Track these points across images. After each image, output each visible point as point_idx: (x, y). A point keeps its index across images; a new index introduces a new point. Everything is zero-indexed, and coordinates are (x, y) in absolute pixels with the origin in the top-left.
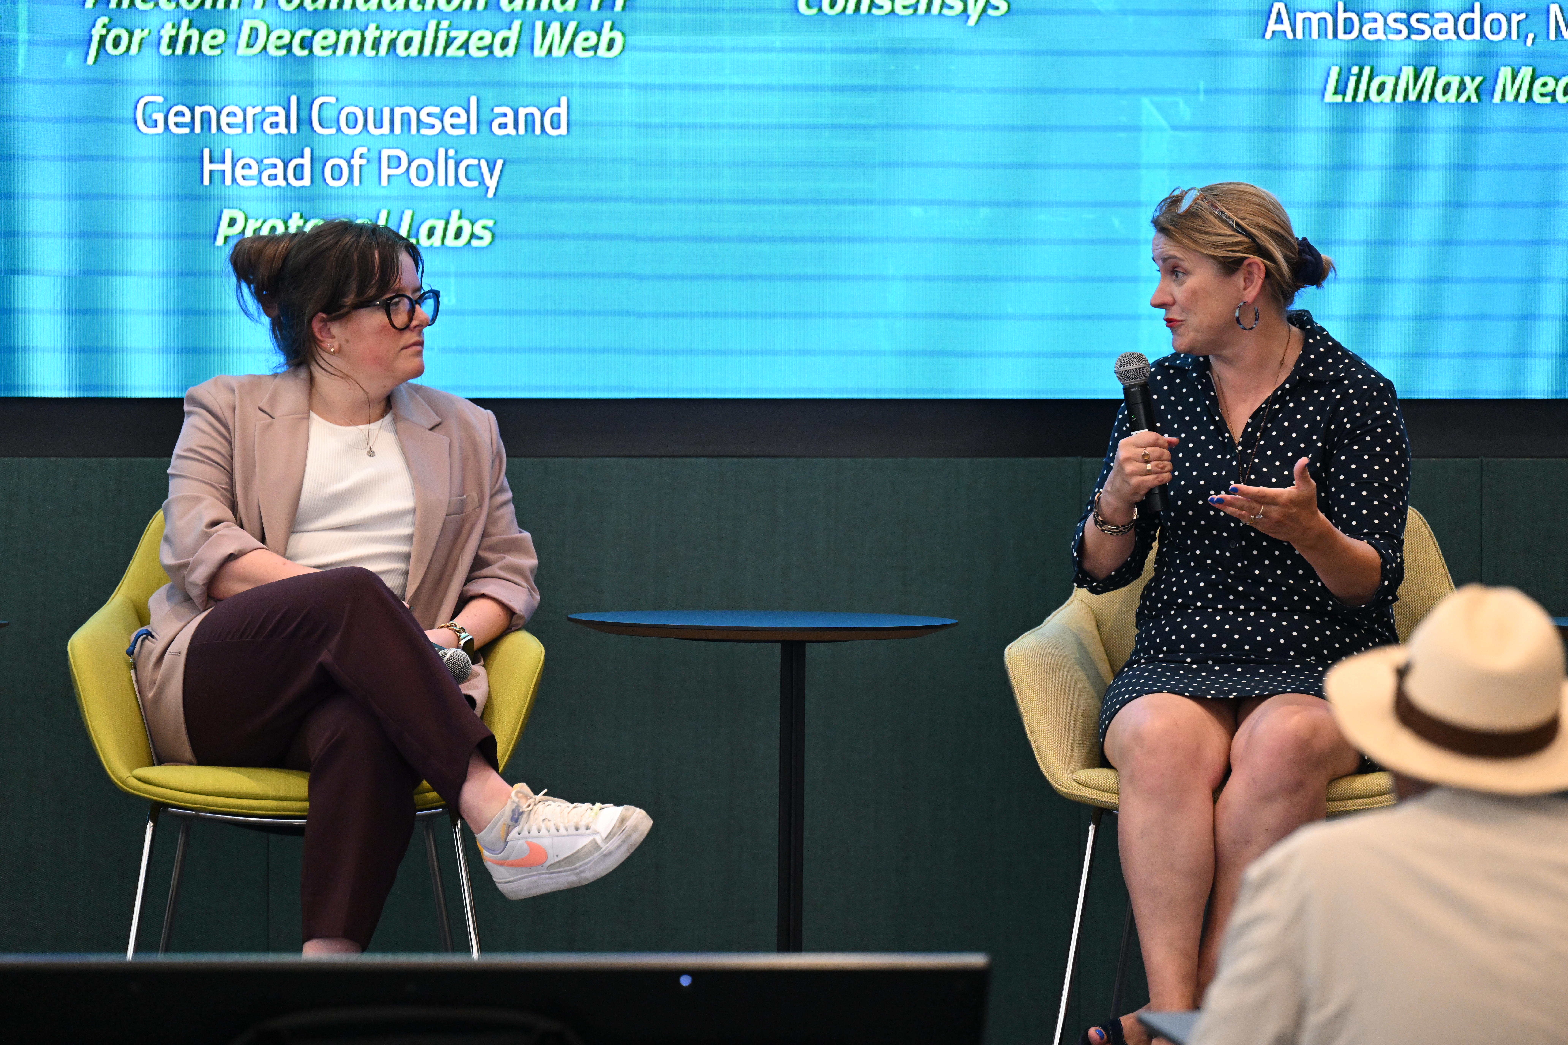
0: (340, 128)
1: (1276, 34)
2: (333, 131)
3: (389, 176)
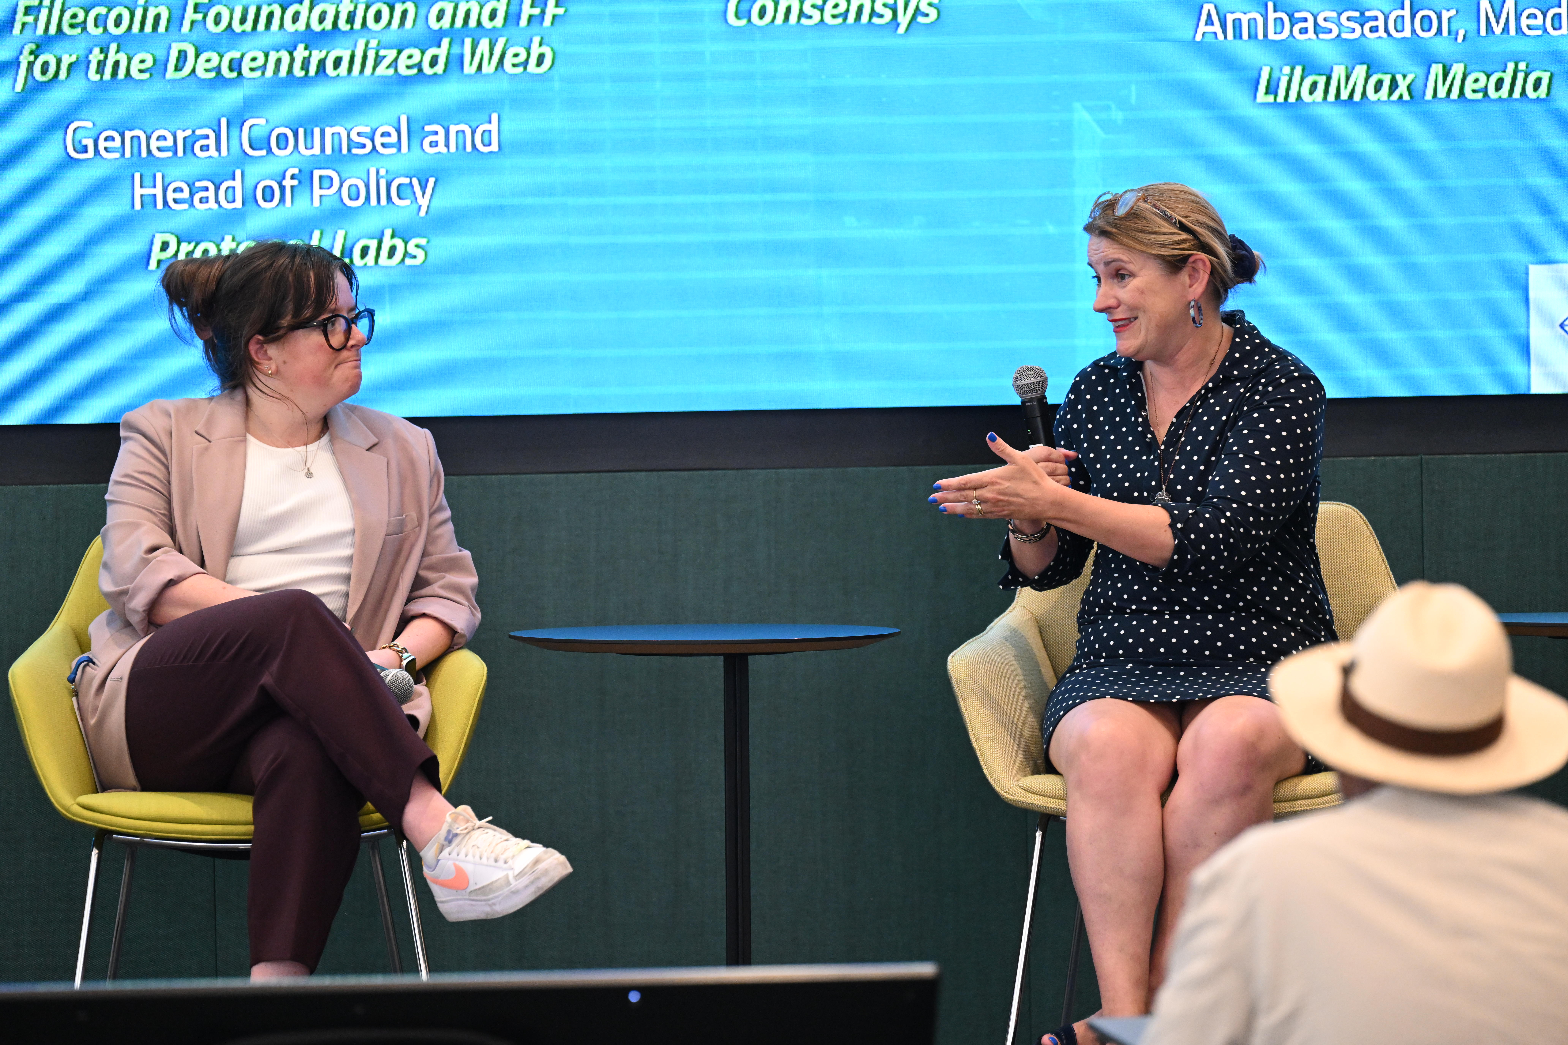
0: (271, 149)
1: (1206, 35)
2: (264, 152)
3: (321, 196)
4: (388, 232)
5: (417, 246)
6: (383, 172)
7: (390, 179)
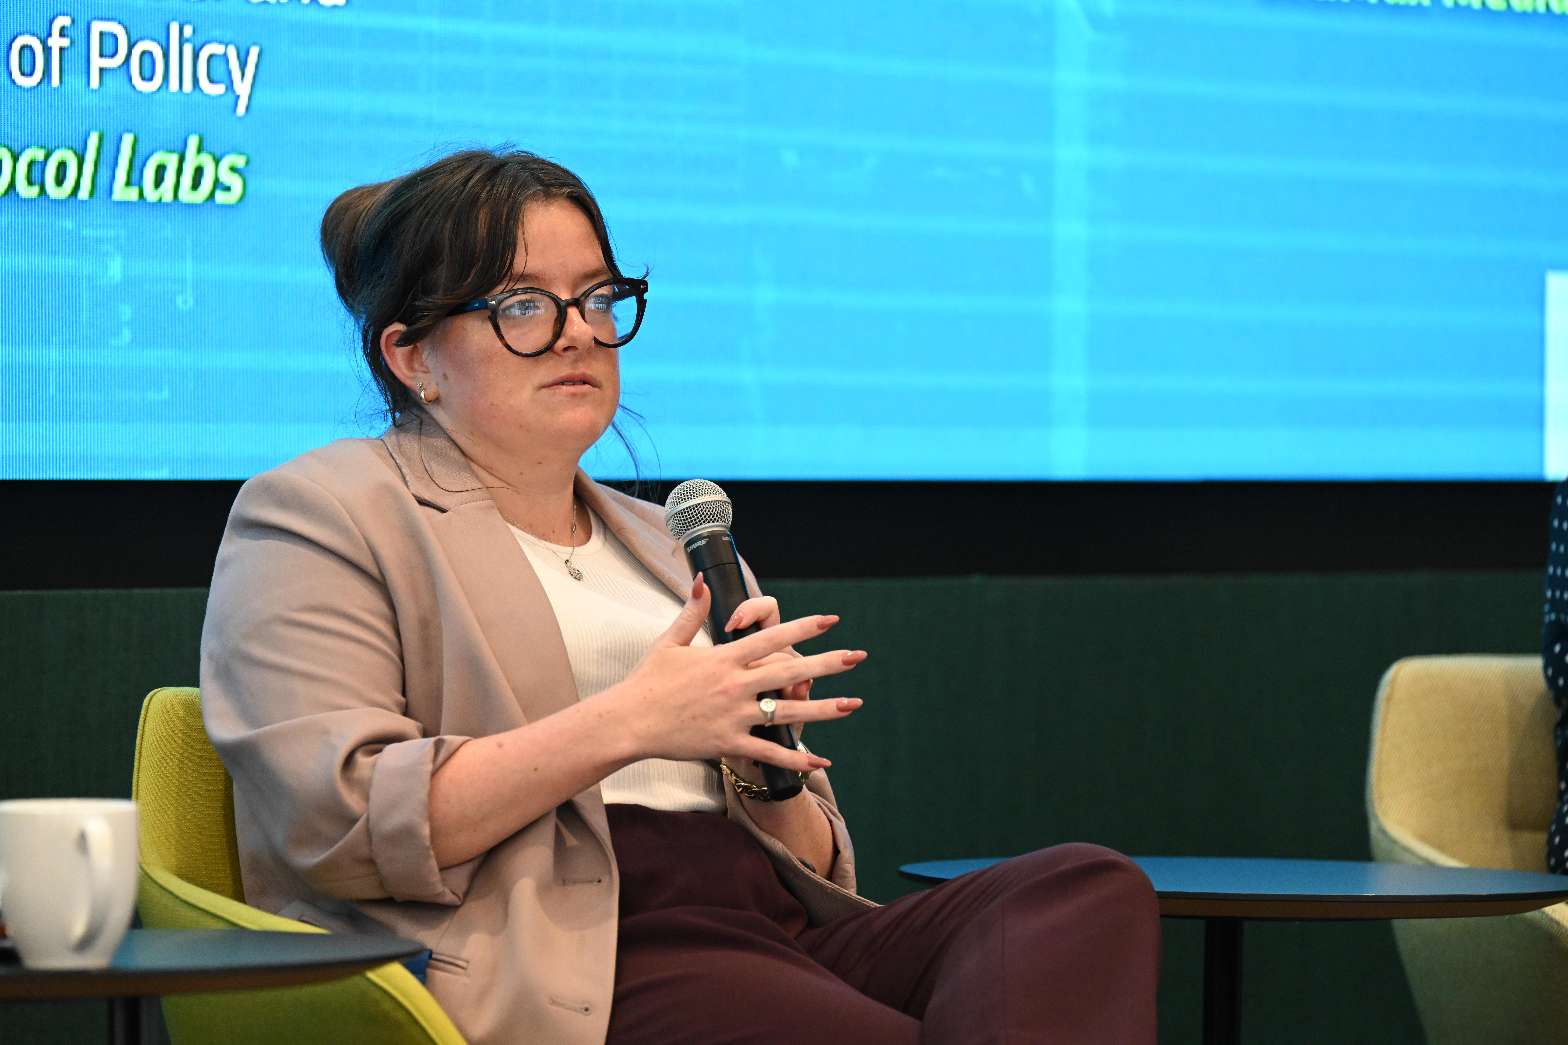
3: (101, 70)
4: (193, 142)
5: (233, 169)
6: (188, 31)
7: (198, 46)
